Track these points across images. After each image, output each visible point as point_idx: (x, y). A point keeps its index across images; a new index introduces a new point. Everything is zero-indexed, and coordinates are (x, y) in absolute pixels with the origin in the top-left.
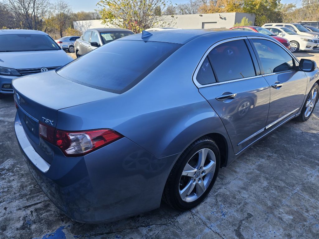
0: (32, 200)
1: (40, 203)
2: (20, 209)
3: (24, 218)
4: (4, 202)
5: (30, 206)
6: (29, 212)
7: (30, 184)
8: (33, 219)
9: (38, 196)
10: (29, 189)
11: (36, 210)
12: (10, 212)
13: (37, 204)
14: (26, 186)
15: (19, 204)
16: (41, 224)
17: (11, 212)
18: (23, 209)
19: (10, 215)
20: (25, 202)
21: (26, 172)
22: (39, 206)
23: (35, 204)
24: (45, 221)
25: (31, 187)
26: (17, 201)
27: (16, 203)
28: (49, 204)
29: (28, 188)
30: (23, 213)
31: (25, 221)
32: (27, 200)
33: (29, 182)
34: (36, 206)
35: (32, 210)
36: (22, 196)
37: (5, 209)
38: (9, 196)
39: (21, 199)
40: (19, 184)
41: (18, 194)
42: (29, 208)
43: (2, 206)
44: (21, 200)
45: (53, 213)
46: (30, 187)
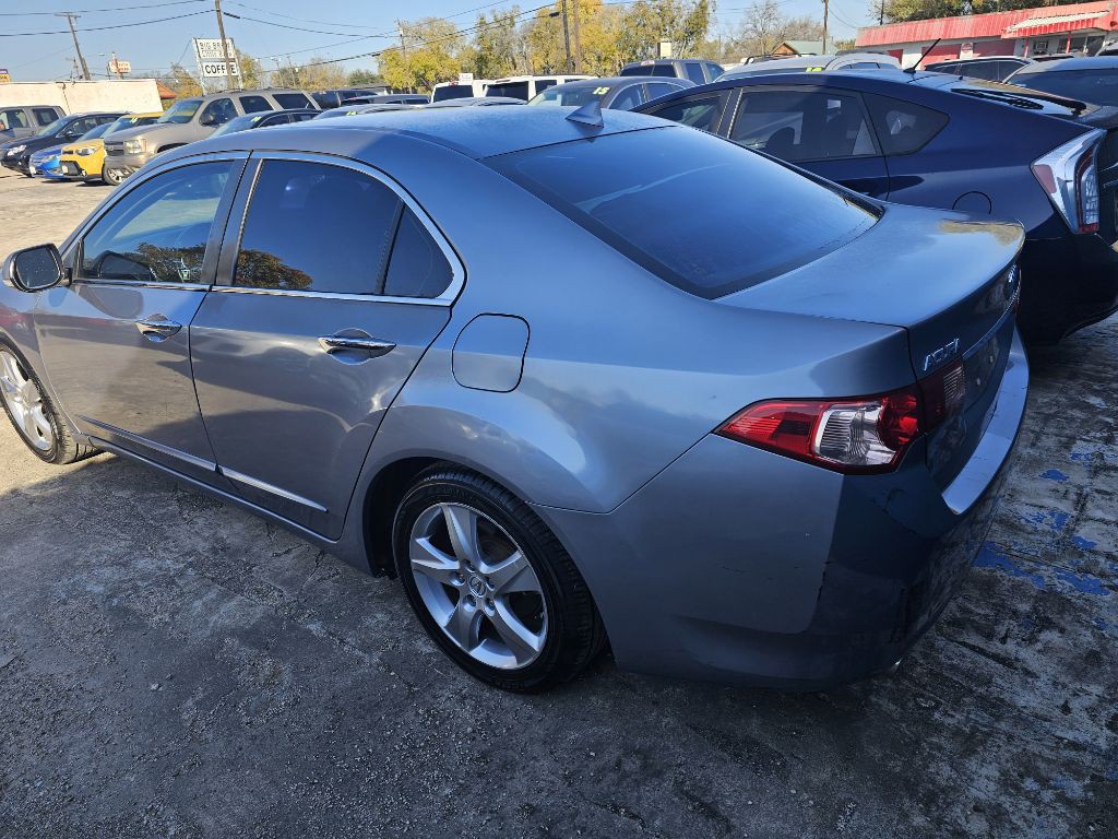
0: (978, 671)
1: (964, 644)
2: (1027, 673)
3: (1032, 640)
4: (1058, 733)
5: (996, 658)
6: (1011, 646)
7: (938, 728)
8: (1012, 622)
9: (953, 667)
10: (957, 716)
11: (989, 636)
12: (1060, 687)
13: (973, 648)
14: (957, 732)
15: (1019, 689)
16: (1003, 600)
17: (1055, 684)
18: (1018, 665)
19: (1063, 679)
20: (1000, 681)
21: (907, 803)
22: (975, 640)
23: (981, 652)
24: (991, 597)
25: (946, 713)
26: (1021, 703)
27: (1027, 700)
28: (949, 623)
29: (956, 719)
30: (1028, 655)
31: (1032, 633)
32: (989, 682)
33: (935, 740)
34: (981, 646)
35: (999, 645)
36: (995, 707)
37: (1066, 709)
38: (1033, 748)
39: (1002, 700)
40: (972, 764)
41: (1003, 726)
42: (1003, 654)
43: (1071, 727)
44: (1006, 696)
45: (960, 600)
46: (950, 721)
